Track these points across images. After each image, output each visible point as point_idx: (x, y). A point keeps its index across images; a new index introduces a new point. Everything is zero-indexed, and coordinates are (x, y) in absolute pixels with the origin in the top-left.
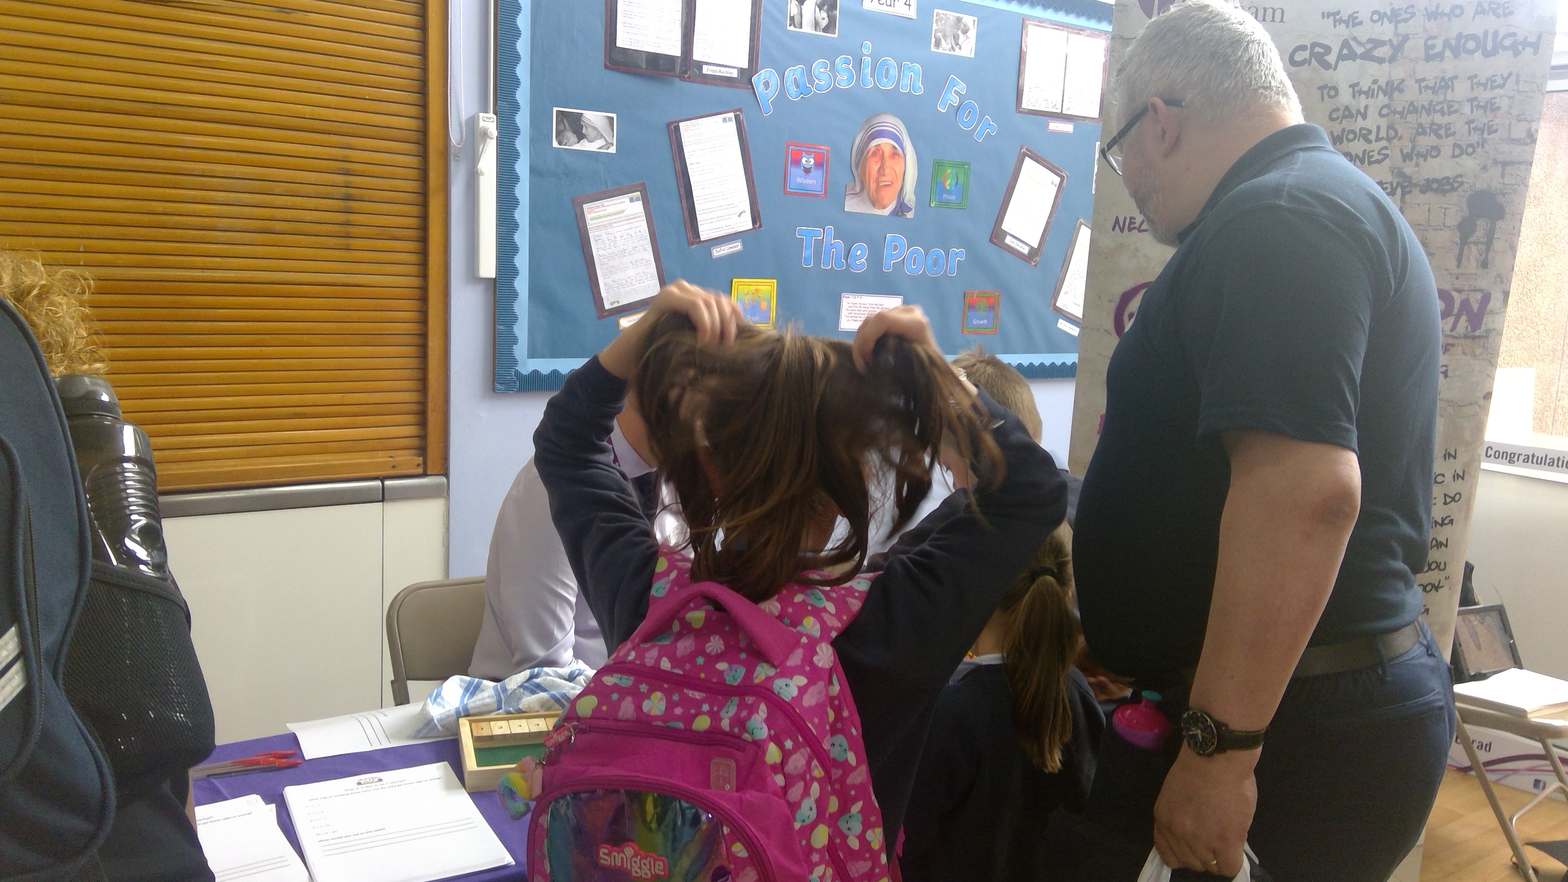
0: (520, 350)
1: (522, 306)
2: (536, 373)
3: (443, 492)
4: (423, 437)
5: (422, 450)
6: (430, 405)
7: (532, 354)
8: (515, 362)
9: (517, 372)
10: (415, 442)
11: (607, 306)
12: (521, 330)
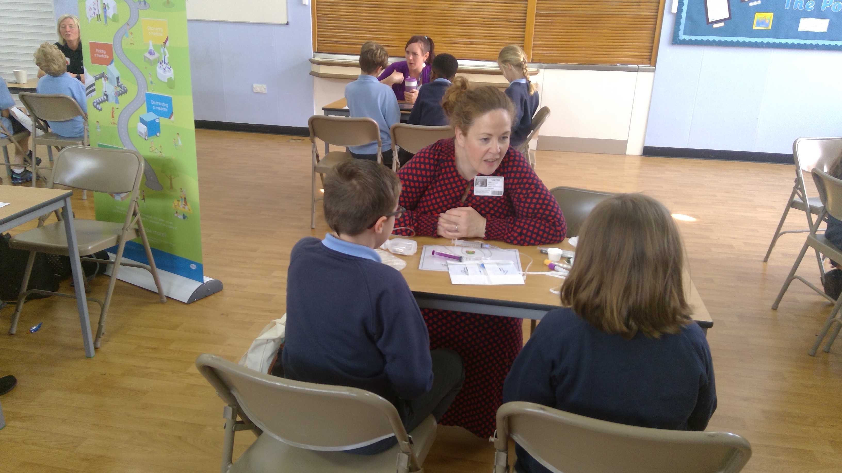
0: (681, 33)
1: (683, 21)
2: (684, 39)
3: (654, 71)
4: (651, 56)
5: (650, 59)
6: (654, 47)
7: (684, 34)
8: (679, 36)
9: (679, 39)
10: (649, 57)
11: (710, 21)
12: (682, 27)
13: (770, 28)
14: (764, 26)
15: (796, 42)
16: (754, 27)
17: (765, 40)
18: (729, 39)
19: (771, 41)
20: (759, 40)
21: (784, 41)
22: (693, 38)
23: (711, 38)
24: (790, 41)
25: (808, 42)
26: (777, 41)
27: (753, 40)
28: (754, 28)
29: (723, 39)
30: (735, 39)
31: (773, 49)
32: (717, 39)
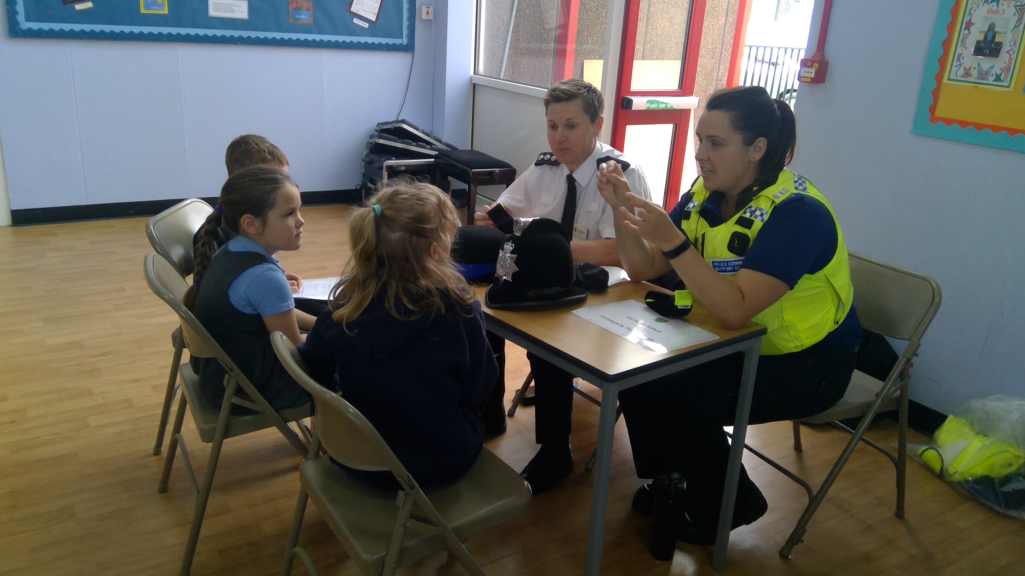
0: (21, 18)
2: (31, 29)
7: (28, 20)
8: (19, 23)
9: (20, 28)
12: (20, 8)
13: (165, 11)
14: (156, 8)
15: (210, 32)
16: (143, 11)
17: (165, 30)
18: (107, 28)
19: (174, 31)
20: (155, 30)
21: (192, 31)
22: (46, 26)
23: (77, 27)
24: (201, 32)
25: (228, 33)
26: (183, 31)
27: (146, 30)
28: (141, 12)
29: (97, 28)
30: (117, 29)
31: (179, 43)
32: (87, 28)
